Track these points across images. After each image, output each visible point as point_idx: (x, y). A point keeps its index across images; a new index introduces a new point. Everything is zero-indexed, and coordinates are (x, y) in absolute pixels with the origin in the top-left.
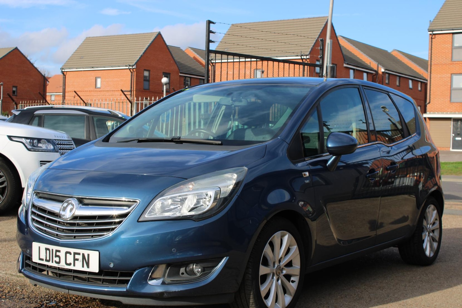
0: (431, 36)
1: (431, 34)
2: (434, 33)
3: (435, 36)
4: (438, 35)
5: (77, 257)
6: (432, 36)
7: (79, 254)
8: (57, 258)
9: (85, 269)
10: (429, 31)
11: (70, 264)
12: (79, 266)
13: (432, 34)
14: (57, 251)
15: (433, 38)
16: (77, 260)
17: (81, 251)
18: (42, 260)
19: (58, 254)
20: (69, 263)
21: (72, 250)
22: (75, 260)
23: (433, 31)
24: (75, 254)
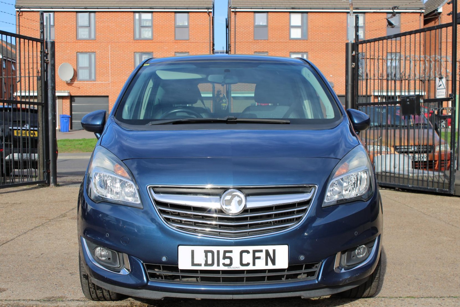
0: (18, 13)
1: (18, 11)
2: (22, 10)
3: (22, 14)
4: (25, 13)
5: (257, 255)
6: (20, 13)
7: (261, 251)
8: (226, 259)
9: (270, 266)
10: (16, 8)
11: (248, 264)
12: (260, 265)
13: (20, 11)
14: (225, 252)
15: (21, 15)
16: (259, 258)
17: (264, 248)
18: (200, 265)
19: (228, 255)
20: (246, 263)
21: (251, 248)
22: (255, 258)
23: (20, 8)
24: (254, 252)
